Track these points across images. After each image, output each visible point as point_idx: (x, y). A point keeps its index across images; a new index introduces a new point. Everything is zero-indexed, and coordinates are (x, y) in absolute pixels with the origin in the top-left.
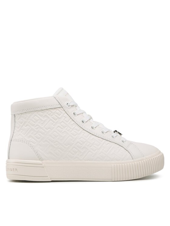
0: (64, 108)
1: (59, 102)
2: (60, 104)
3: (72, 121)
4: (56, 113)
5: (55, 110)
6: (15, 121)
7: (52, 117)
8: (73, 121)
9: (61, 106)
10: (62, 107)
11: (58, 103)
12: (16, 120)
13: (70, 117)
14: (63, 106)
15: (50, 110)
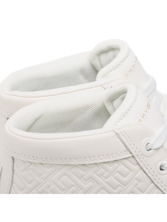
0: (137, 158)
1: (126, 146)
2: (128, 149)
3: (156, 187)
4: (117, 172)
5: (116, 165)
6: (13, 170)
7: (106, 180)
8: (158, 188)
9: (131, 155)
10: (133, 157)
11: (124, 147)
12: (15, 169)
13: (151, 180)
14: (135, 155)
15: (105, 165)
